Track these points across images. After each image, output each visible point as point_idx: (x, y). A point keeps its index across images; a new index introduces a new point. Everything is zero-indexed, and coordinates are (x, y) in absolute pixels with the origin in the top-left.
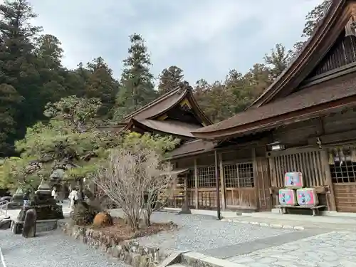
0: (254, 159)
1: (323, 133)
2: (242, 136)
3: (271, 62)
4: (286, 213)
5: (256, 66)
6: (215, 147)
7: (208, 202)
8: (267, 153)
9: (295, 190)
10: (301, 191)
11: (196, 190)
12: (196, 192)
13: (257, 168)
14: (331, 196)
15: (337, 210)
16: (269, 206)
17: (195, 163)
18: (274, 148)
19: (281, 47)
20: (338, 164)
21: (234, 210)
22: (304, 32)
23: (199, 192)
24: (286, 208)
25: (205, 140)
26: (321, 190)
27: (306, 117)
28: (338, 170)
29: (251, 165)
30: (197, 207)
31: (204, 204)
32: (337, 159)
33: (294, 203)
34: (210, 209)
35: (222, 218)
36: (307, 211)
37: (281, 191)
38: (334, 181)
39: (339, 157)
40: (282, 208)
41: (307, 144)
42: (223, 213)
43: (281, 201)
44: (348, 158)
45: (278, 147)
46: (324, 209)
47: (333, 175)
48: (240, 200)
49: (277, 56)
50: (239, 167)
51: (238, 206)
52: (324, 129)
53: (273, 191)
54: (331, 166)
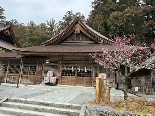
0: (37, 65)
1: (62, 60)
2: (36, 55)
3: (49, 25)
4: (45, 85)
5: (43, 24)
6: (22, 57)
7: (12, 80)
8: (43, 63)
9: (50, 77)
10: (52, 78)
11: (7, 74)
12: (7, 75)
13: (38, 68)
14: (60, 80)
15: (61, 84)
16: (39, 83)
17: (9, 62)
18: (46, 62)
19: (54, 20)
20: (64, 70)
21: (24, 84)
22: (63, 18)
23: (8, 75)
24: (45, 83)
25: (18, 54)
26: (58, 78)
27: (59, 54)
28: (64, 72)
29: (36, 67)
30: (5, 82)
31: (10, 81)
32: (64, 69)
33: (49, 81)
34: (13, 83)
35: (19, 87)
36: (52, 85)
37: (45, 77)
38: (62, 75)
39: (65, 68)
40: (44, 83)
41: (57, 63)
42: (19, 85)
43: (44, 81)
44: (67, 69)
45: (48, 62)
46: (57, 84)
47: (62, 73)
48: (28, 80)
49: (52, 23)
50: (30, 67)
51: (26, 82)
52: (63, 59)
53: (42, 77)
54: (62, 70)
